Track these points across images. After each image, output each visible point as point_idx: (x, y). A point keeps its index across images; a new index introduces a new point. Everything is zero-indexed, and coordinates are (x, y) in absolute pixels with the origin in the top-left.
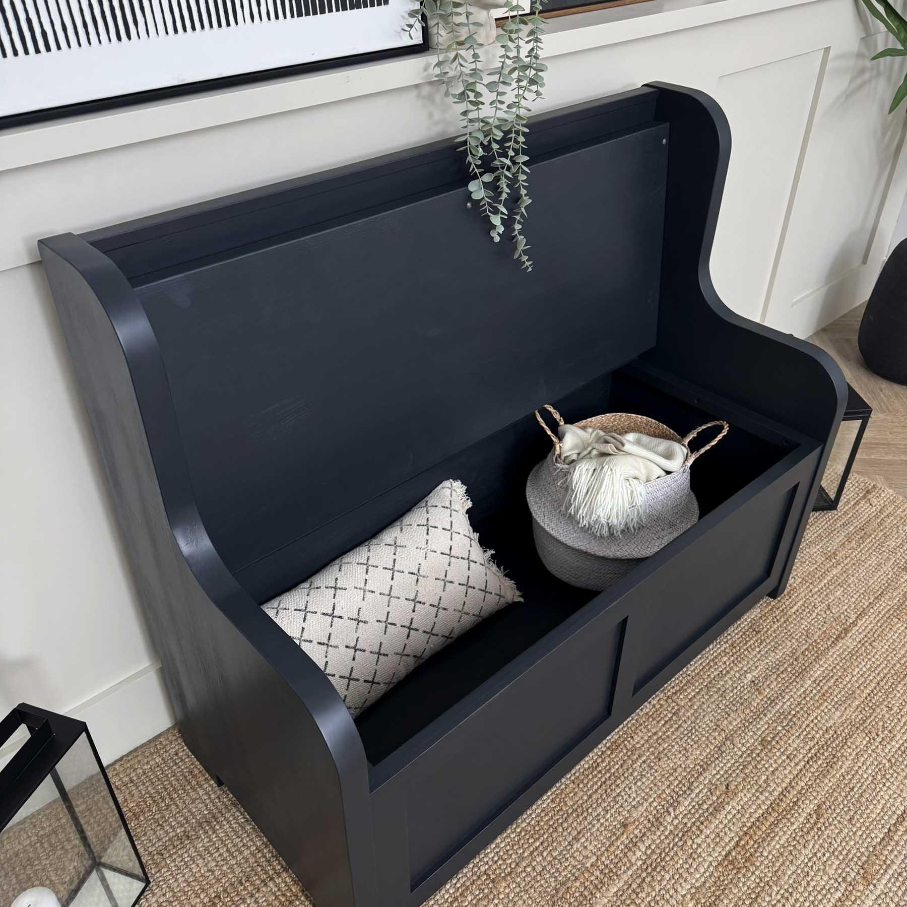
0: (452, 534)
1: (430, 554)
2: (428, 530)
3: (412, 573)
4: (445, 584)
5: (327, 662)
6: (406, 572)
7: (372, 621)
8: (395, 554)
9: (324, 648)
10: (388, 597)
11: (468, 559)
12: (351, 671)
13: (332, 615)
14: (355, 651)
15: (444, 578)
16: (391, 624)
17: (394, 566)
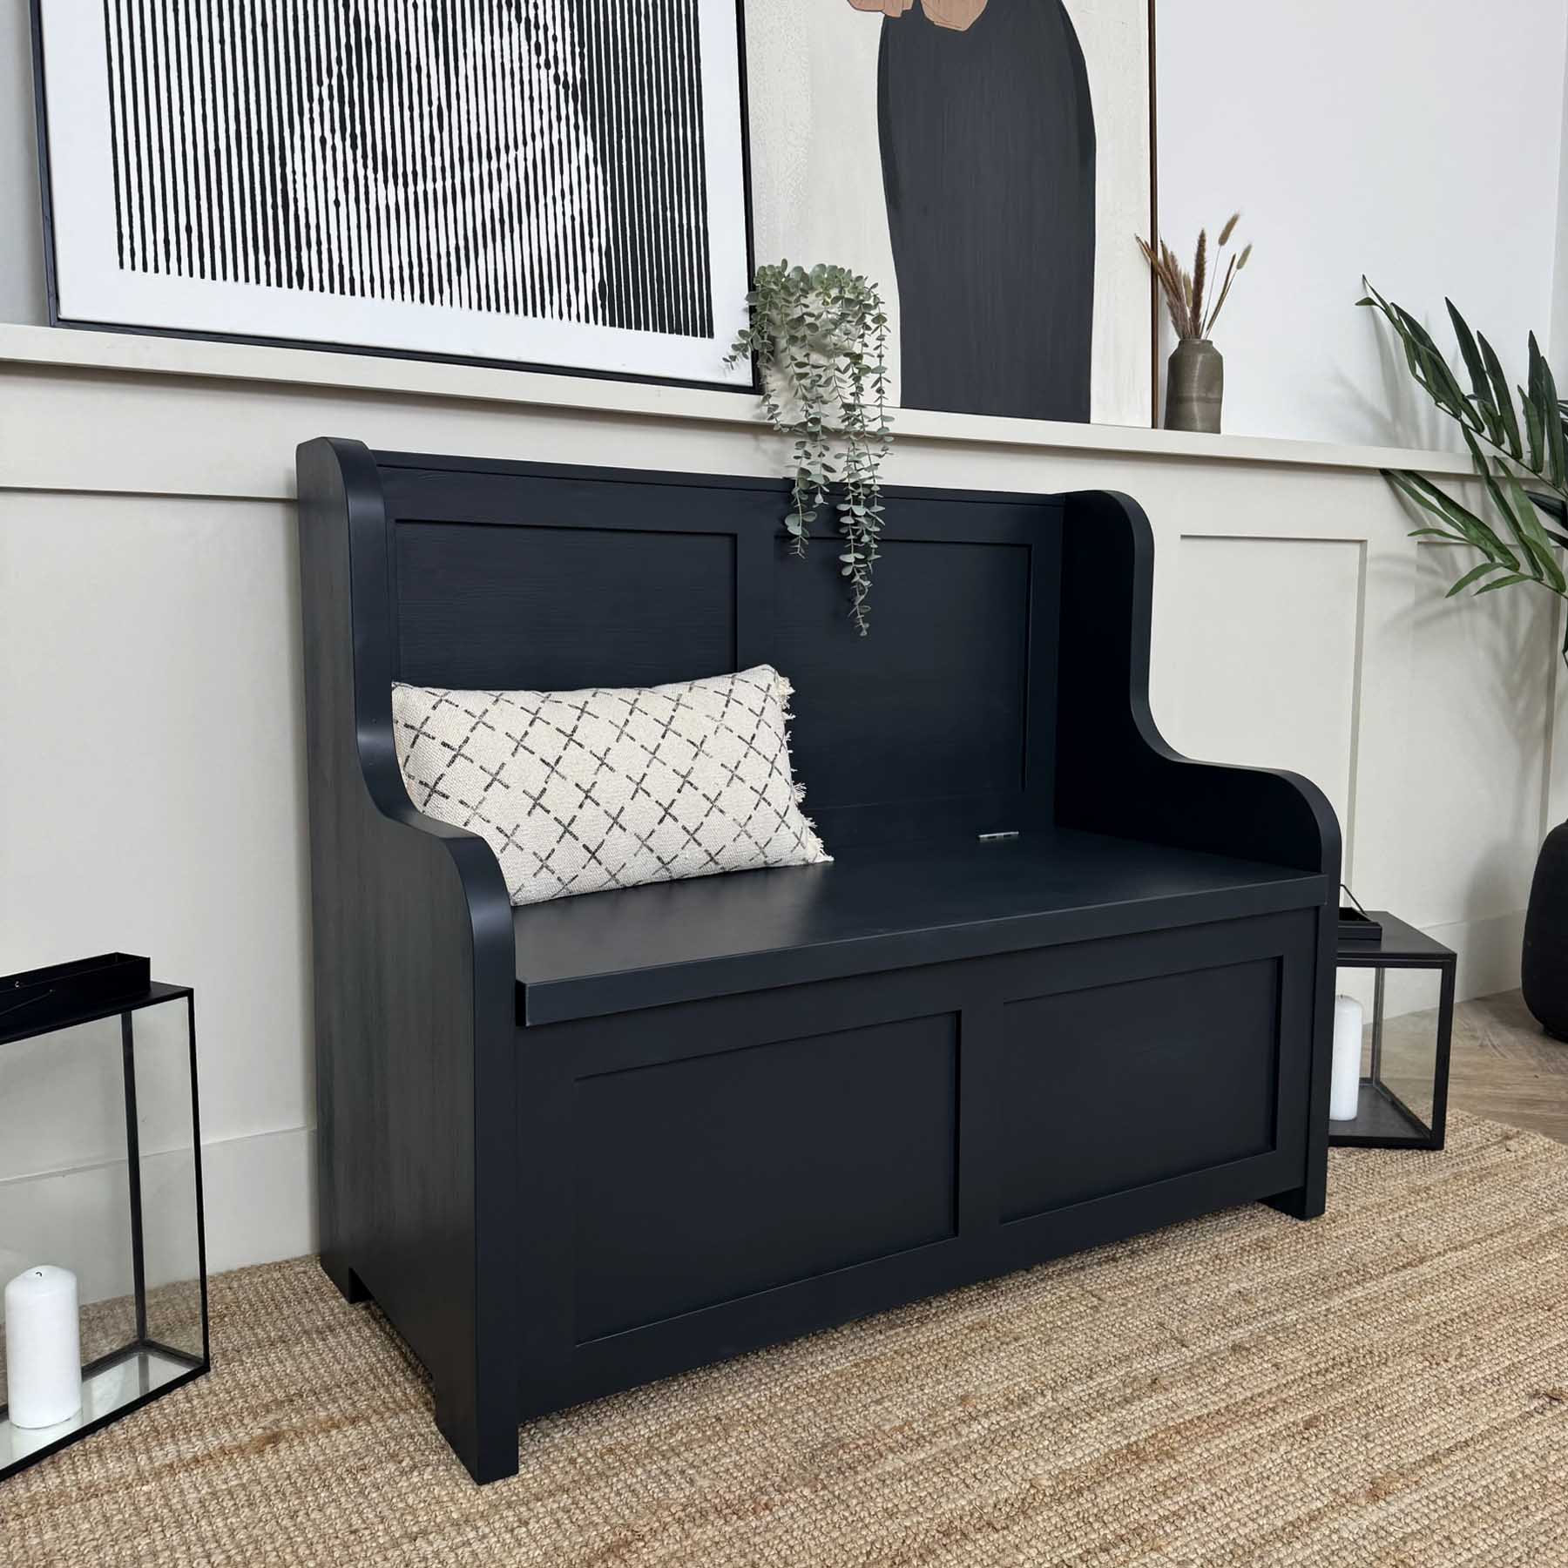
2: (728, 701)
5: (545, 789)
6: (684, 737)
7: (621, 771)
9: (548, 770)
10: (651, 756)
12: (573, 820)
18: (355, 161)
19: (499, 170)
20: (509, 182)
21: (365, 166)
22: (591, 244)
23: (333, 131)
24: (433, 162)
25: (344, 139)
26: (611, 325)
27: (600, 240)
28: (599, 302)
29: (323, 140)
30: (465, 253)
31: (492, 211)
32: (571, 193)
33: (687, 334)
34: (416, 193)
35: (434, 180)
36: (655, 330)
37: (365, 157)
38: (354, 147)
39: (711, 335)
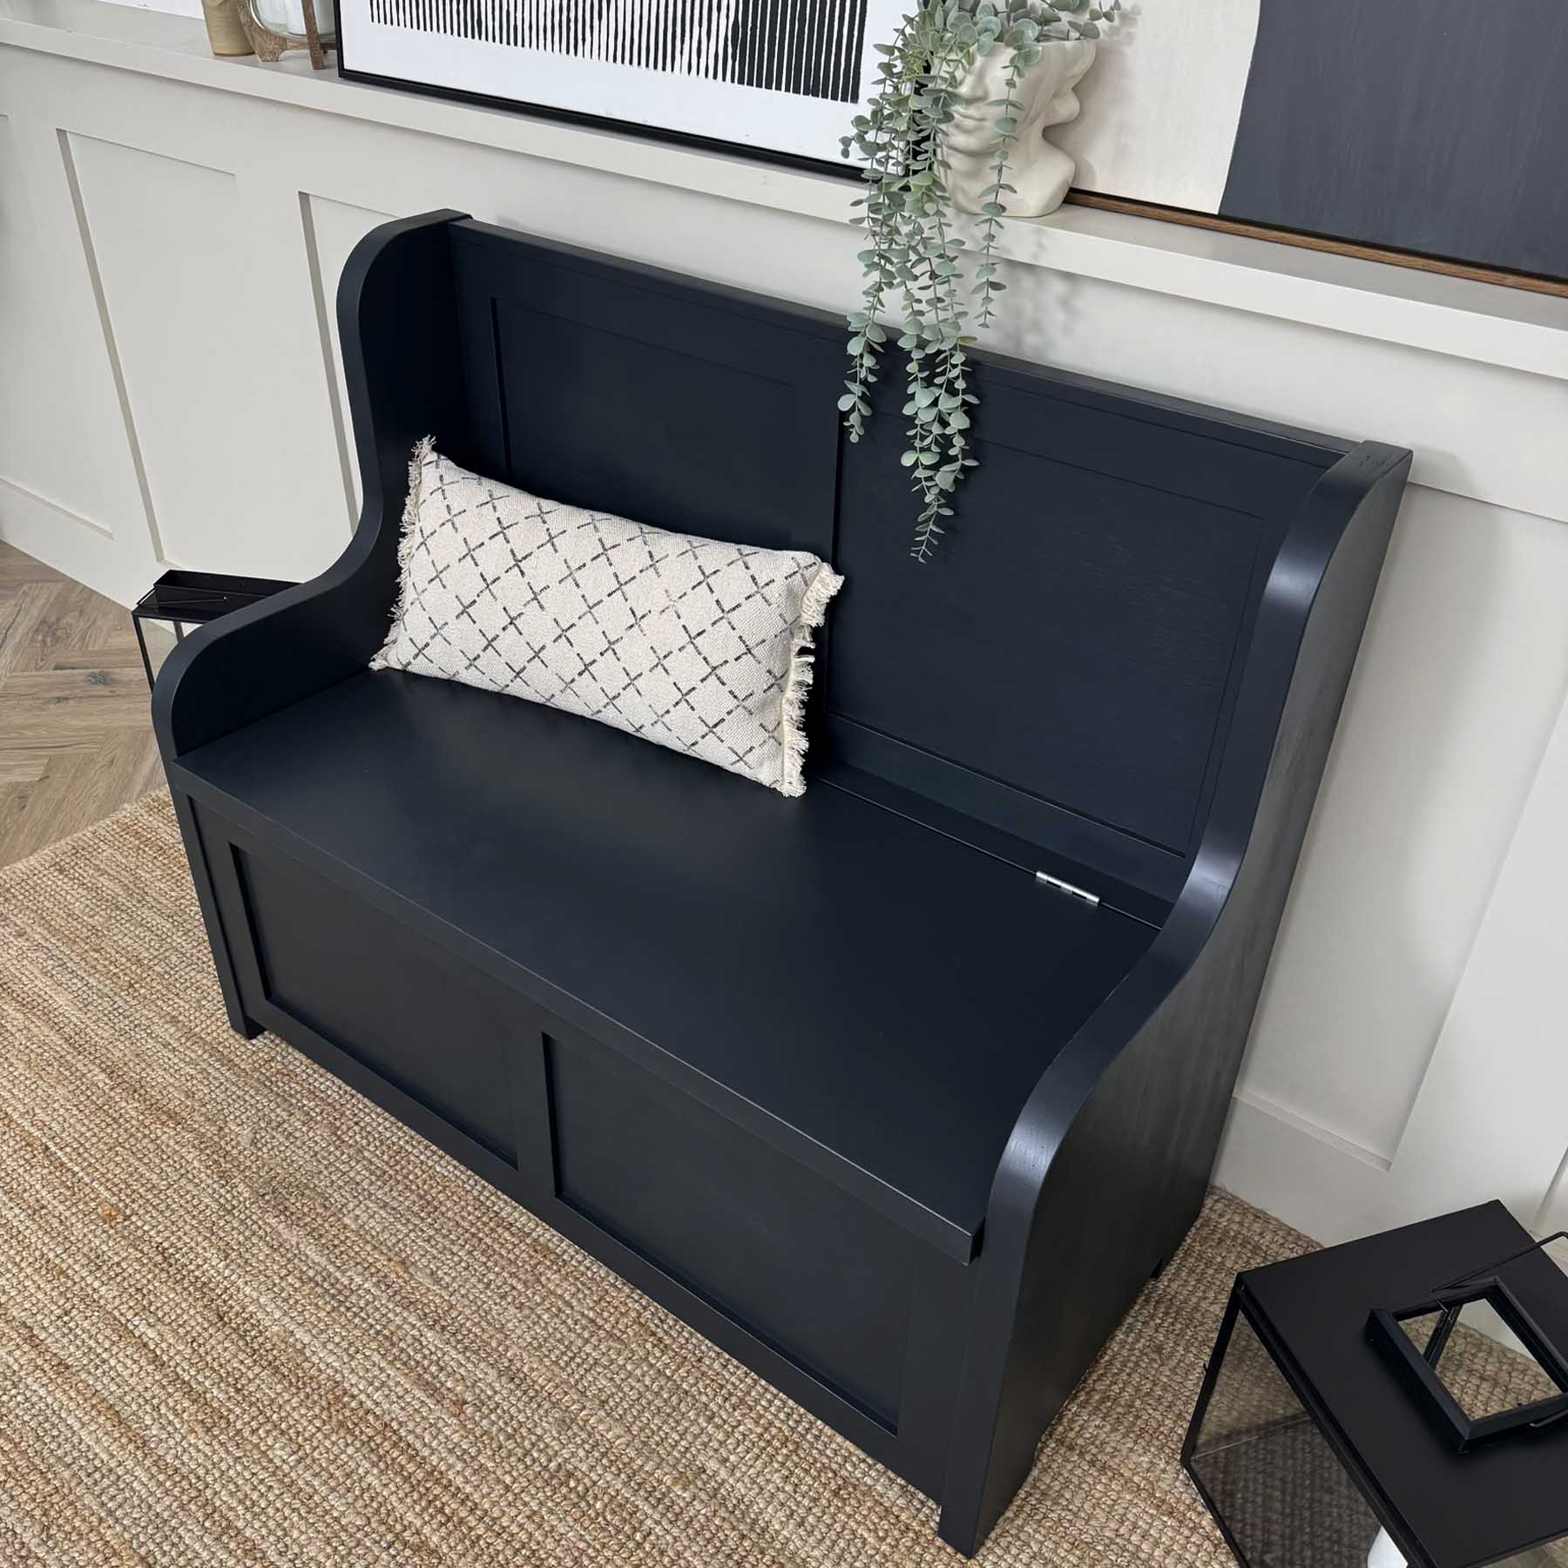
0: (721, 618)
1: (670, 613)
3: (633, 613)
4: (657, 666)
8: (641, 571)
11: (714, 668)
13: (517, 563)
14: (511, 623)
15: (661, 657)
16: (567, 639)
17: (626, 583)
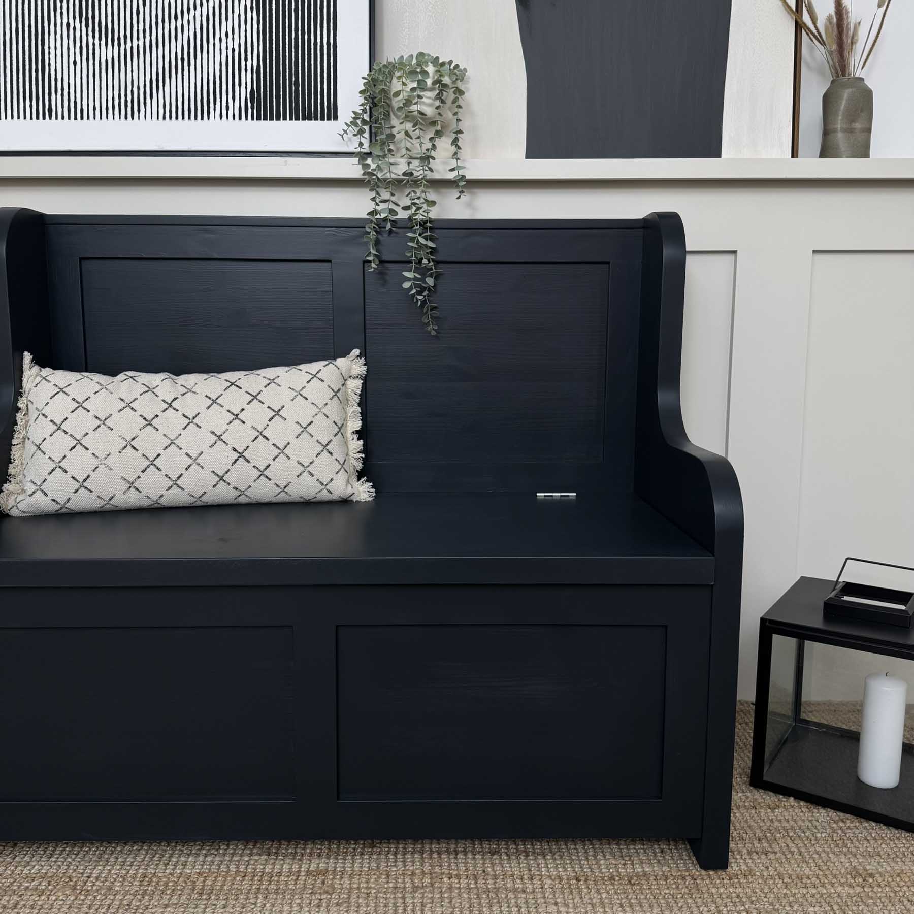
18: (87, 35)
19: (182, 26)
20: (189, 32)
21: (94, 37)
22: (246, 65)
23: (74, 18)
24: (138, 27)
25: (81, 22)
26: (257, 120)
27: (252, 62)
28: (249, 105)
29: (68, 25)
30: (156, 84)
31: (176, 53)
32: (233, 33)
33: (316, 119)
34: (125, 49)
35: (138, 39)
36: (291, 119)
37: (93, 31)
38: (87, 26)
39: (336, 118)
